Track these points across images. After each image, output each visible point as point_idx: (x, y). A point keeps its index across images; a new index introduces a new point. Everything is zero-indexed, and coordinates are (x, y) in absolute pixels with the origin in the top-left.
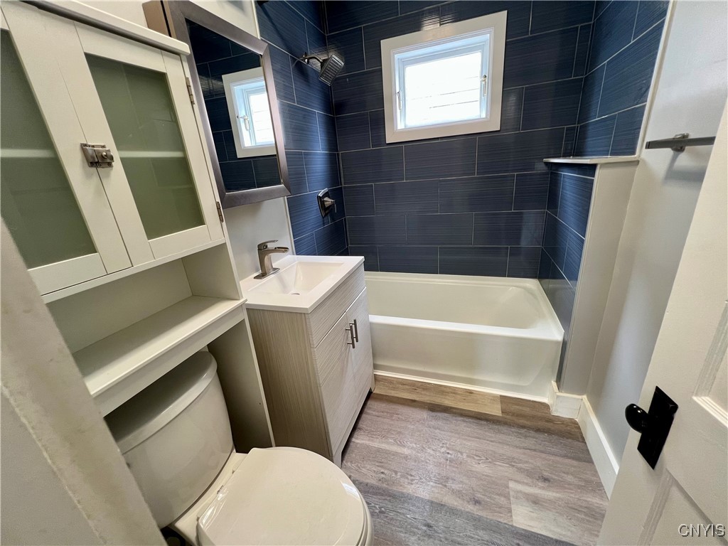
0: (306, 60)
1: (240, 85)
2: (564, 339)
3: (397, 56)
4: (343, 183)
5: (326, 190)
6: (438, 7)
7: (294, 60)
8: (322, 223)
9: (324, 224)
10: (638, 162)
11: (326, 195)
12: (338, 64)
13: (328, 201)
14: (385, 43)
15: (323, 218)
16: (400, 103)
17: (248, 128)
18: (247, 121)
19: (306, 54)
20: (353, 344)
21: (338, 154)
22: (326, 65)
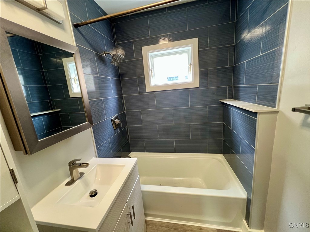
0: (104, 55)
1: (72, 63)
2: (247, 197)
3: (149, 54)
4: (125, 110)
5: (116, 115)
6: (168, 35)
7: (97, 55)
8: (114, 133)
9: (115, 133)
10: (278, 112)
11: (117, 118)
12: (121, 57)
13: (117, 121)
14: (144, 48)
15: (115, 130)
16: (152, 74)
17: (76, 83)
18: (75, 80)
19: (104, 52)
20: (132, 223)
21: (123, 97)
22: (114, 57)
